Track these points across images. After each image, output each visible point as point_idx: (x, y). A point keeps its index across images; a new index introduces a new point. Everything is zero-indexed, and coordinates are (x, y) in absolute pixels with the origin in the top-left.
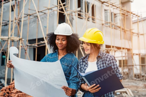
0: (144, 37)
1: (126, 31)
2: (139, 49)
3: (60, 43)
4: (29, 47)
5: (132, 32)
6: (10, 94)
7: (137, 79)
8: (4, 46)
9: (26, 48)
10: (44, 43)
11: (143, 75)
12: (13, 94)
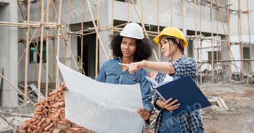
0: (248, 16)
1: (220, 7)
2: (240, 34)
3: (126, 48)
4: (70, 36)
5: (229, 10)
6: (50, 109)
7: (236, 82)
8: (34, 35)
9: (66, 37)
10: (94, 30)
11: (245, 75)
12: (55, 109)
